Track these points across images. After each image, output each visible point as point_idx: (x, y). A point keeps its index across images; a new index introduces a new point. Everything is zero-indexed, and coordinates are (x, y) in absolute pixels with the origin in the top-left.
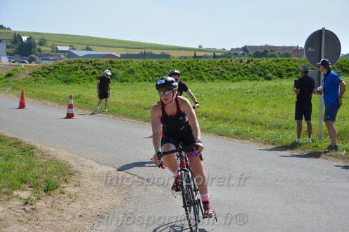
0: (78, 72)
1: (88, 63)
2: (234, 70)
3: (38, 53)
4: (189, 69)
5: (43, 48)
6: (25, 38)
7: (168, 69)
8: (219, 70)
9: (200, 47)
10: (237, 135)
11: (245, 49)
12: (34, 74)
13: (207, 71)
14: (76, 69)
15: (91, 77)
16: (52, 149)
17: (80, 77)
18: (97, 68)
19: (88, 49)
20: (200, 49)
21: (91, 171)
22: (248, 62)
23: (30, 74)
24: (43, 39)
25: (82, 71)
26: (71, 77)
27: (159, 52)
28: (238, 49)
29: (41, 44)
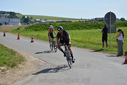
0: (40, 27)
1: (43, 24)
2: (90, 26)
3: (30, 21)
4: (75, 26)
5: (32, 20)
6: (26, 17)
7: (68, 26)
8: (85, 26)
9: (82, 18)
10: (84, 47)
11: (96, 19)
12: (26, 28)
13: (81, 26)
14: (39, 26)
15: (44, 29)
16: (22, 53)
17: (40, 29)
18: (45, 26)
19: (46, 20)
20: (81, 19)
21: (31, 59)
22: (94, 23)
23: (24, 28)
24: (32, 17)
25: (41, 27)
26: (37, 29)
27: (68, 20)
28: (94, 19)
29: (31, 19)
